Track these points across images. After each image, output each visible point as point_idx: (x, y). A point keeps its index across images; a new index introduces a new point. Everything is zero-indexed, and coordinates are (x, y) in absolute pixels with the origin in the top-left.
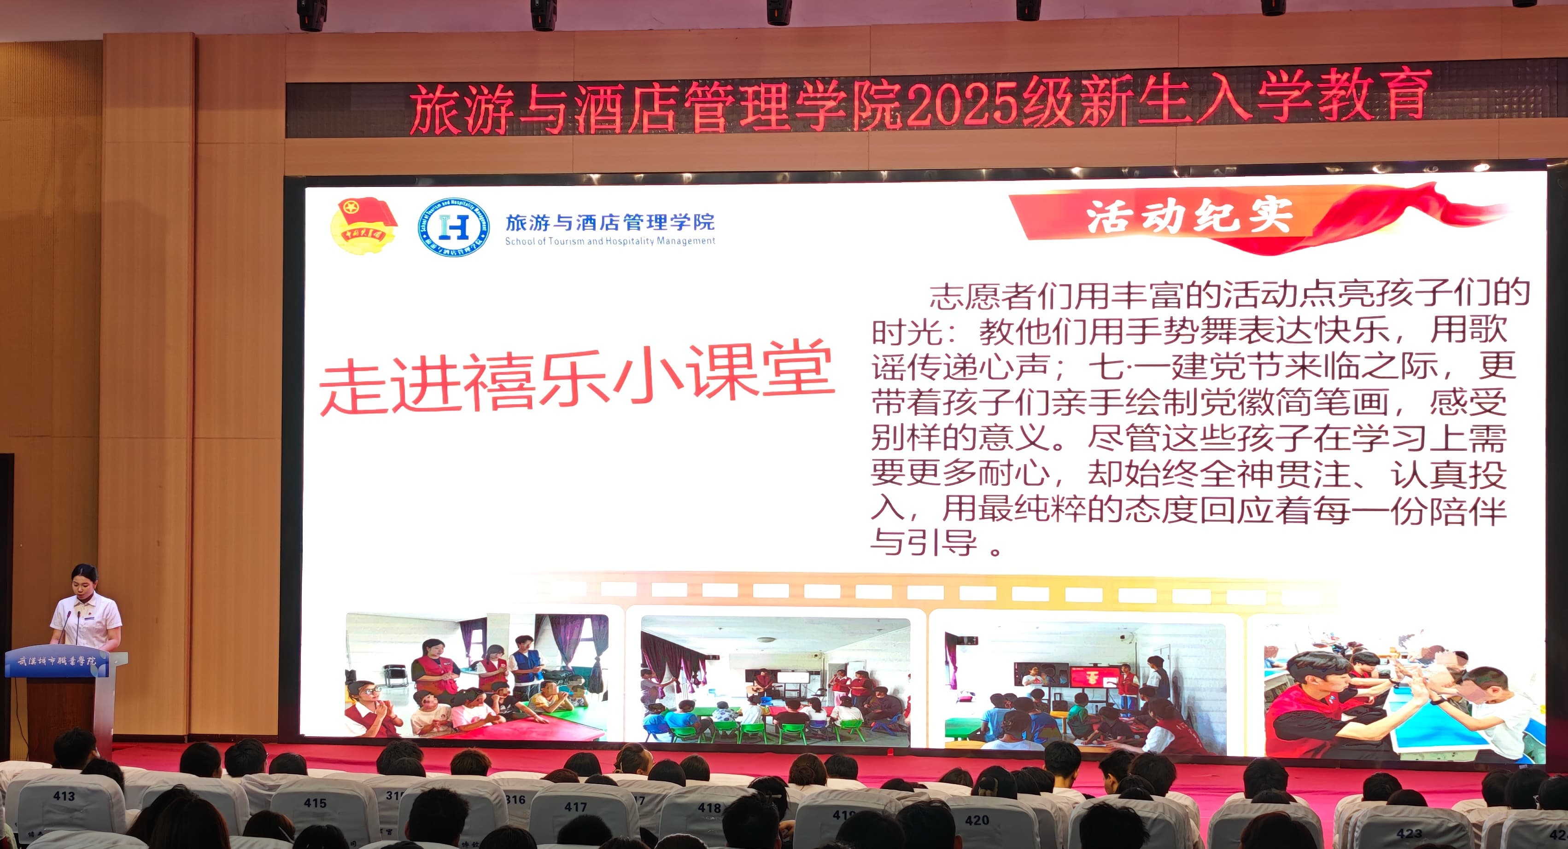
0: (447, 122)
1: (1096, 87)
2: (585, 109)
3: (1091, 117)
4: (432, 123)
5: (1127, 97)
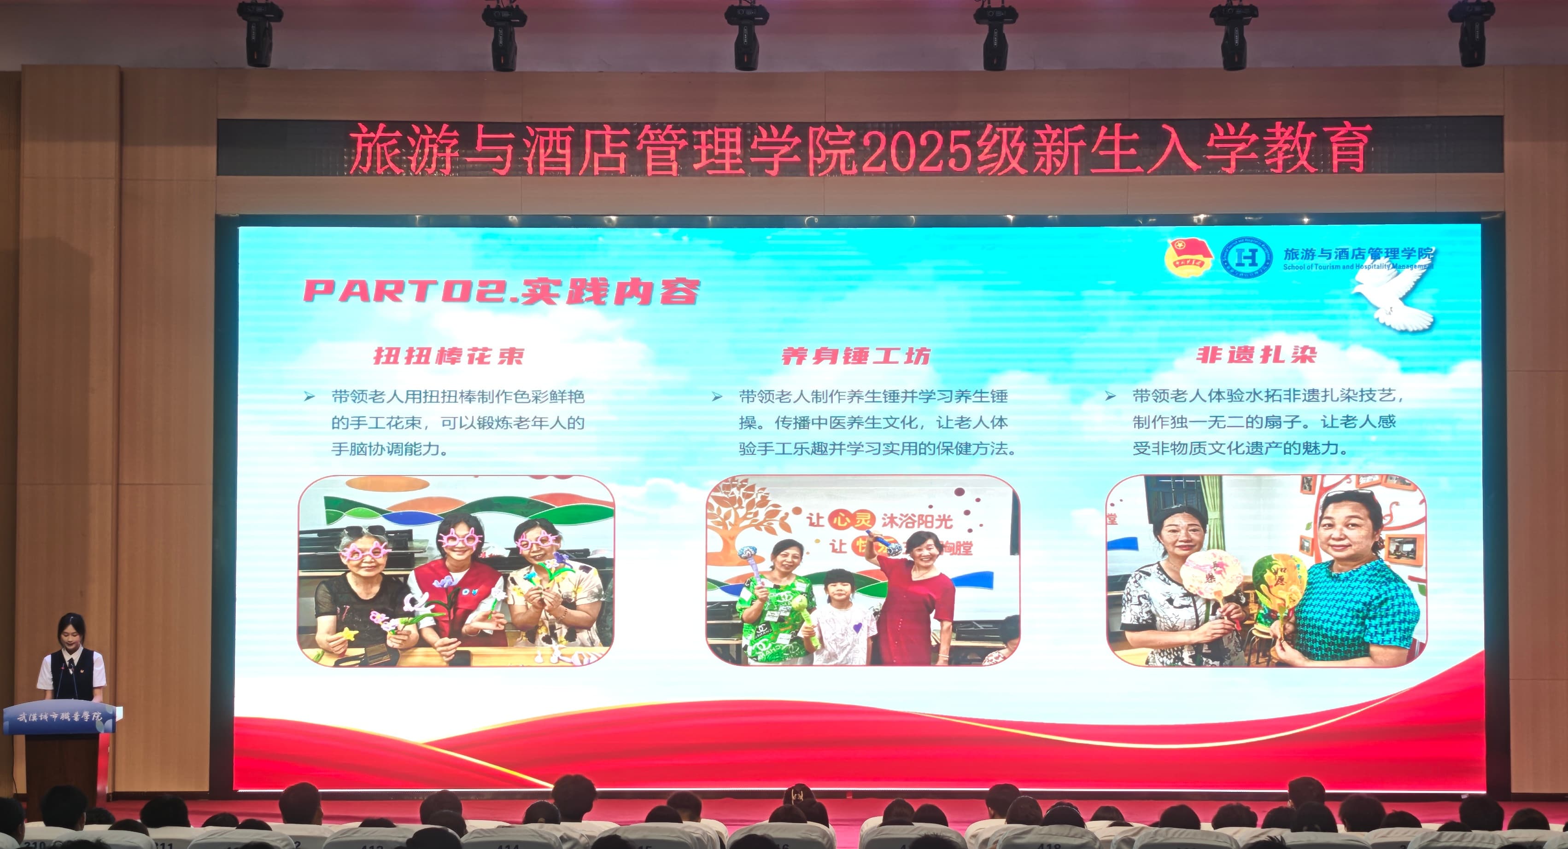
0: (389, 160)
1: (1049, 136)
2: (533, 151)
3: (1044, 166)
4: (374, 162)
5: (1079, 147)
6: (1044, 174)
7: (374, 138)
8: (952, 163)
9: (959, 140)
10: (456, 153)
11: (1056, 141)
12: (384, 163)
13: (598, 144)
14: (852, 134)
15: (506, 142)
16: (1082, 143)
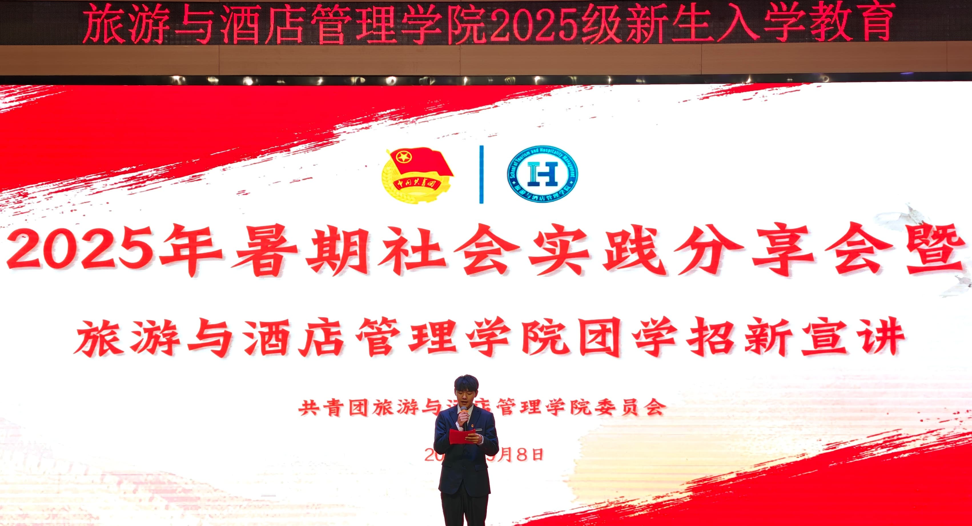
0: (113, 33)
1: (638, 13)
2: (228, 25)
3: (635, 36)
4: (102, 34)
5: (663, 21)
6: (634, 43)
7: (102, 14)
8: (562, 34)
9: (568, 16)
10: (167, 27)
11: (644, 16)
12: (110, 34)
13: (280, 19)
14: (482, 11)
15: (207, 18)
16: (665, 18)
